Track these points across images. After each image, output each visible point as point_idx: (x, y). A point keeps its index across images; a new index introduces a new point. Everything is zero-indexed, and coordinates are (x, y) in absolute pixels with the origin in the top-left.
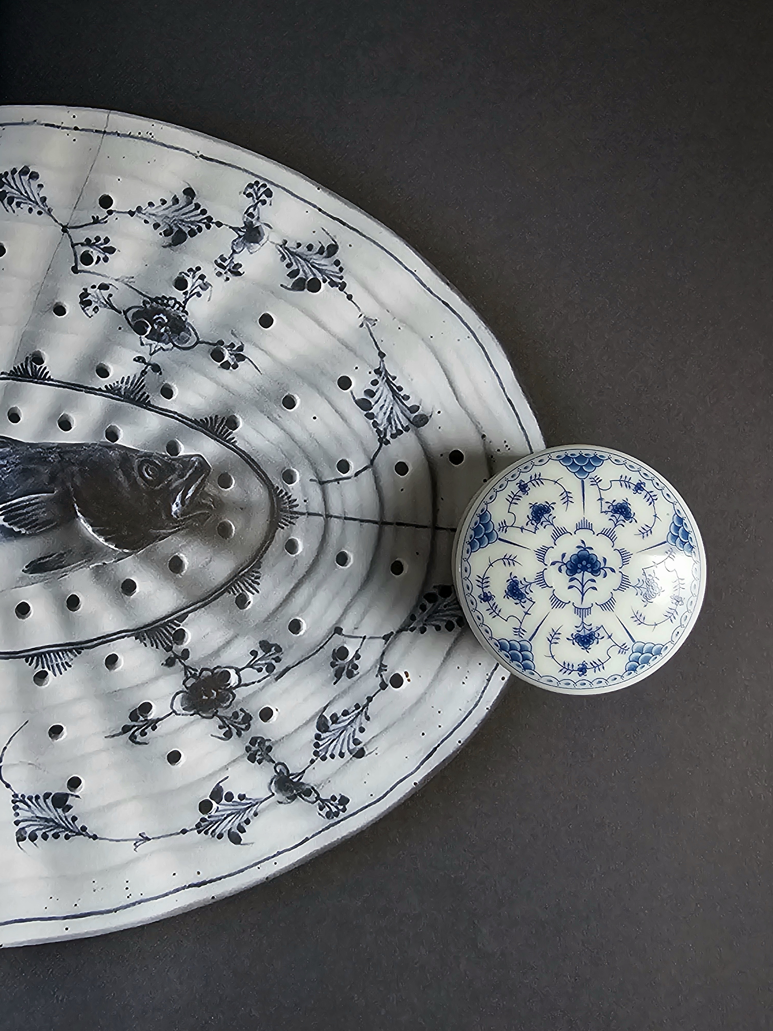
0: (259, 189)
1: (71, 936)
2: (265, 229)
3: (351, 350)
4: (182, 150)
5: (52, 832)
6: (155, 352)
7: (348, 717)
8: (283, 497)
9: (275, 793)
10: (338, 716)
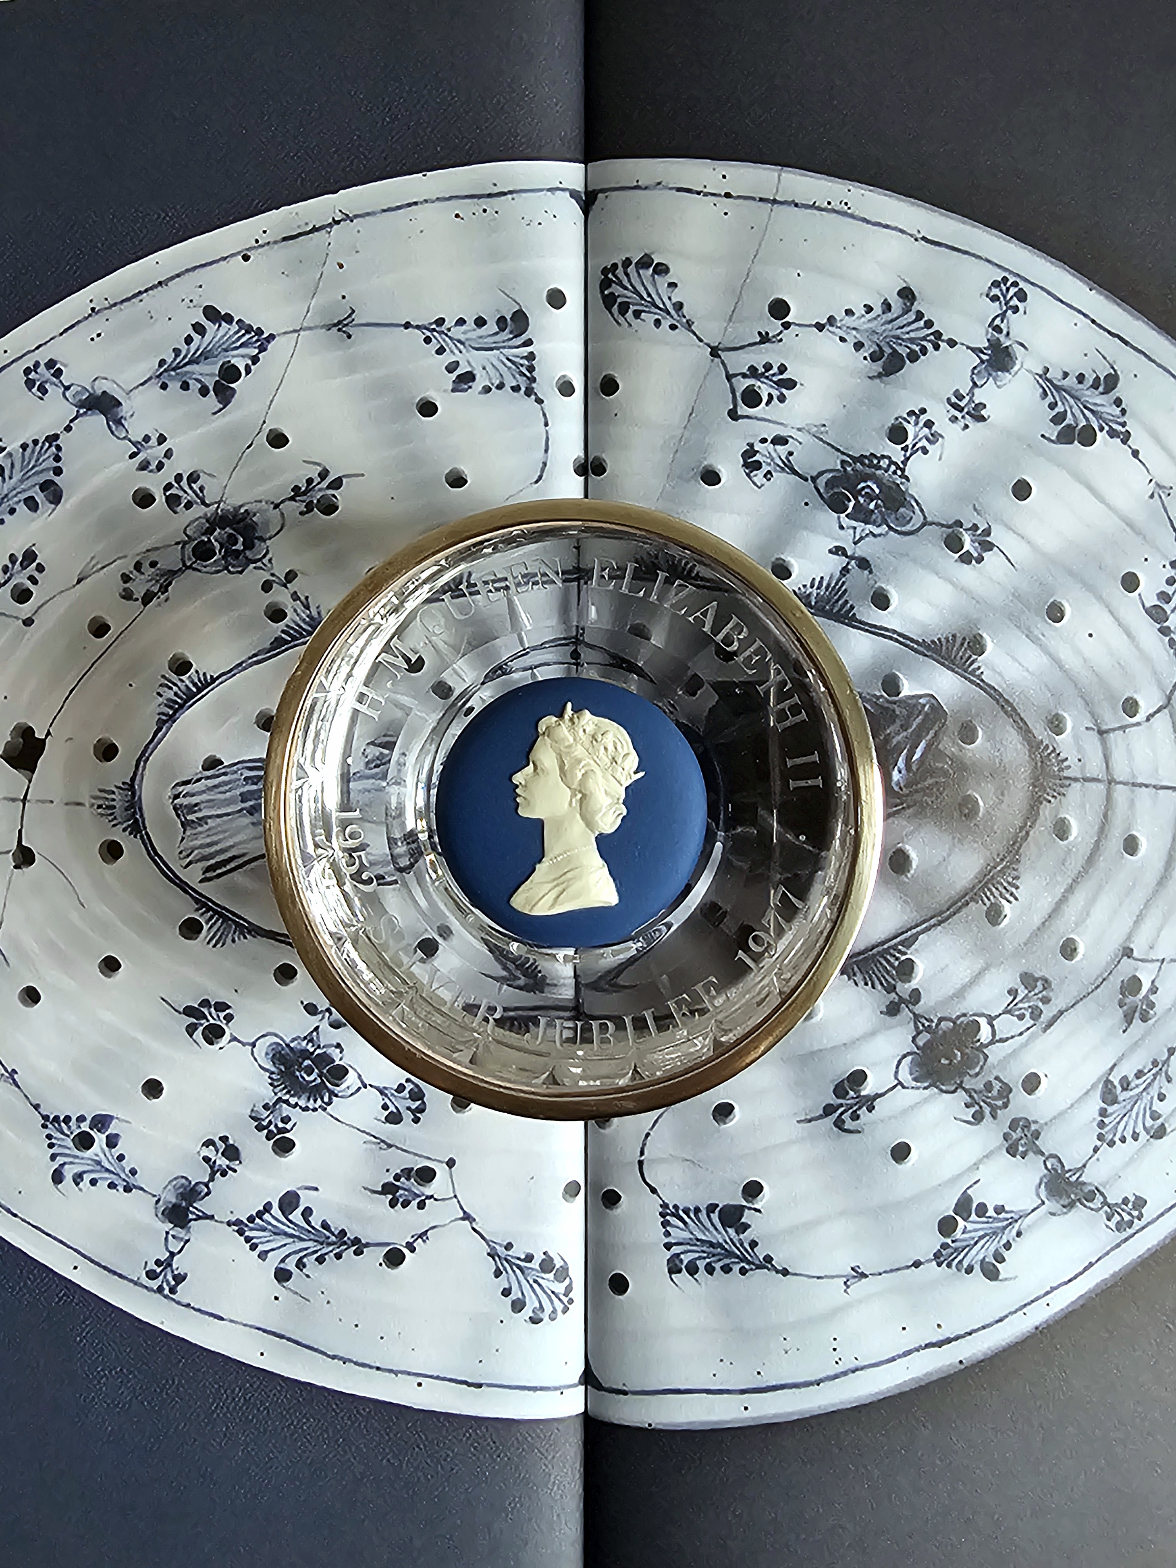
0: (1008, 289)
1: (753, 1419)
2: (1018, 350)
3: (1138, 532)
4: (895, 229)
5: (721, 1264)
6: (861, 538)
7: (1144, 1078)
8: (1049, 754)
9: (1046, 1201)
10: (1130, 1079)
